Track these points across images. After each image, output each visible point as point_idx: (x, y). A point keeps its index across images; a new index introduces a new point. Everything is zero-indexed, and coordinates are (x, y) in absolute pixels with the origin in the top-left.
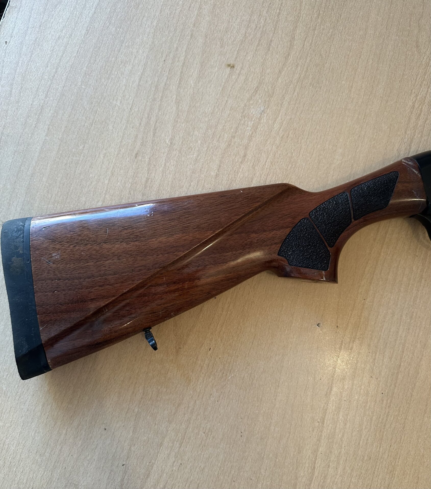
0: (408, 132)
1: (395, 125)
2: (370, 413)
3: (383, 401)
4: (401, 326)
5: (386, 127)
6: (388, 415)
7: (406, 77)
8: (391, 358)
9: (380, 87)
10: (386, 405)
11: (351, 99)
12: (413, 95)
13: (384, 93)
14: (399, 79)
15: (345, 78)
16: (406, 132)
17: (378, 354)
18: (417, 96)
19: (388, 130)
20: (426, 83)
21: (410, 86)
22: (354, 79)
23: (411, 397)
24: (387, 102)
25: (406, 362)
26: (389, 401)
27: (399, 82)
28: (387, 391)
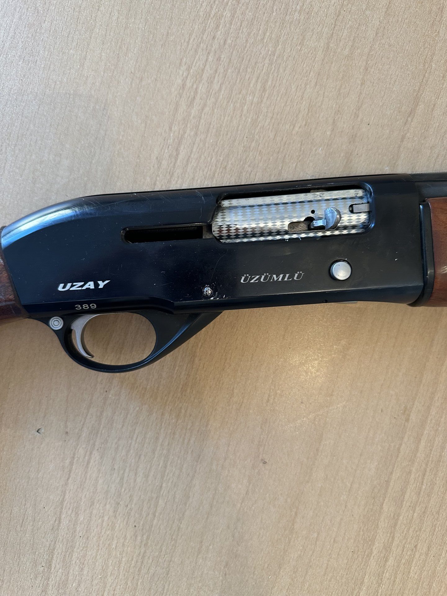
0: (175, 128)
1: (154, 117)
2: (118, 554)
3: (136, 537)
4: (162, 430)
5: (140, 121)
6: (143, 557)
7: (172, 38)
8: (147, 476)
9: (130, 56)
10: (141, 542)
11: (84, 79)
12: (184, 68)
13: (137, 66)
14: (161, 43)
15: (75, 44)
16: (170, 129)
17: (127, 470)
18: (189, 69)
19: (143, 125)
20: (205, 46)
21: (178, 52)
22: (88, 45)
23: (178, 530)
24: (141, 80)
25: (171, 481)
26: (145, 537)
27: (160, 46)
28: (142, 523)
